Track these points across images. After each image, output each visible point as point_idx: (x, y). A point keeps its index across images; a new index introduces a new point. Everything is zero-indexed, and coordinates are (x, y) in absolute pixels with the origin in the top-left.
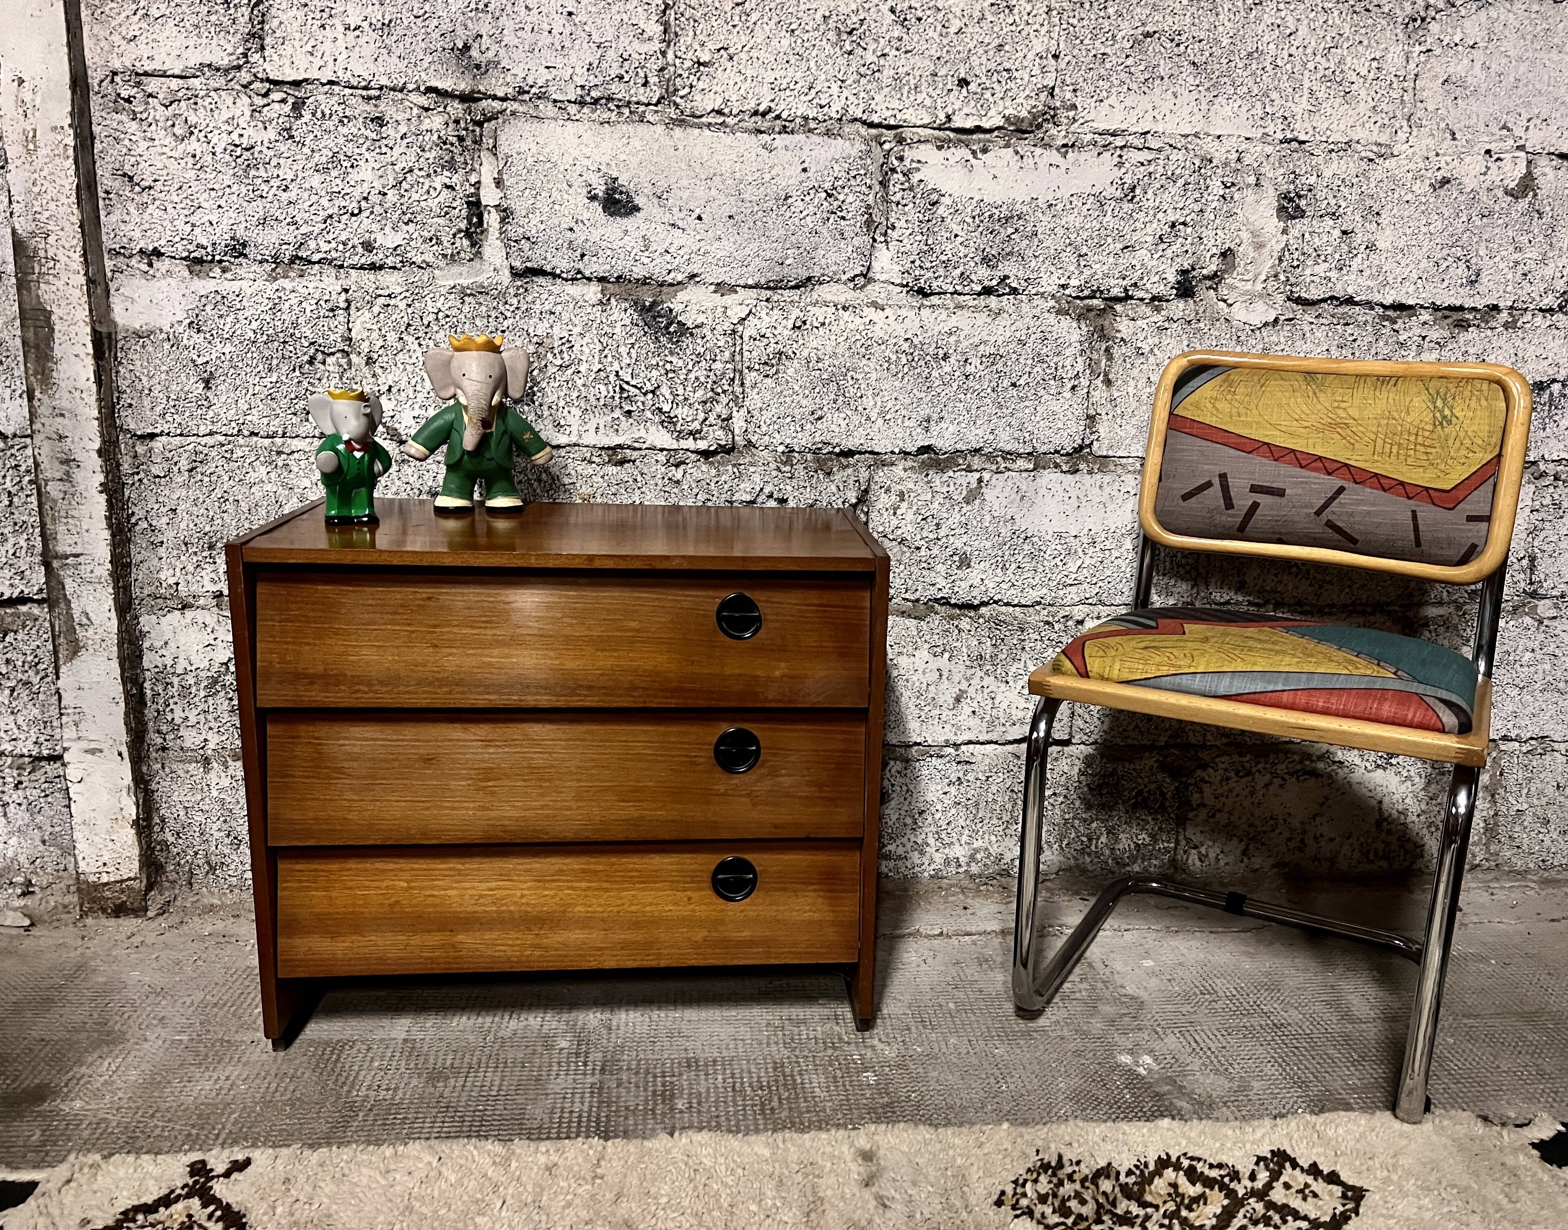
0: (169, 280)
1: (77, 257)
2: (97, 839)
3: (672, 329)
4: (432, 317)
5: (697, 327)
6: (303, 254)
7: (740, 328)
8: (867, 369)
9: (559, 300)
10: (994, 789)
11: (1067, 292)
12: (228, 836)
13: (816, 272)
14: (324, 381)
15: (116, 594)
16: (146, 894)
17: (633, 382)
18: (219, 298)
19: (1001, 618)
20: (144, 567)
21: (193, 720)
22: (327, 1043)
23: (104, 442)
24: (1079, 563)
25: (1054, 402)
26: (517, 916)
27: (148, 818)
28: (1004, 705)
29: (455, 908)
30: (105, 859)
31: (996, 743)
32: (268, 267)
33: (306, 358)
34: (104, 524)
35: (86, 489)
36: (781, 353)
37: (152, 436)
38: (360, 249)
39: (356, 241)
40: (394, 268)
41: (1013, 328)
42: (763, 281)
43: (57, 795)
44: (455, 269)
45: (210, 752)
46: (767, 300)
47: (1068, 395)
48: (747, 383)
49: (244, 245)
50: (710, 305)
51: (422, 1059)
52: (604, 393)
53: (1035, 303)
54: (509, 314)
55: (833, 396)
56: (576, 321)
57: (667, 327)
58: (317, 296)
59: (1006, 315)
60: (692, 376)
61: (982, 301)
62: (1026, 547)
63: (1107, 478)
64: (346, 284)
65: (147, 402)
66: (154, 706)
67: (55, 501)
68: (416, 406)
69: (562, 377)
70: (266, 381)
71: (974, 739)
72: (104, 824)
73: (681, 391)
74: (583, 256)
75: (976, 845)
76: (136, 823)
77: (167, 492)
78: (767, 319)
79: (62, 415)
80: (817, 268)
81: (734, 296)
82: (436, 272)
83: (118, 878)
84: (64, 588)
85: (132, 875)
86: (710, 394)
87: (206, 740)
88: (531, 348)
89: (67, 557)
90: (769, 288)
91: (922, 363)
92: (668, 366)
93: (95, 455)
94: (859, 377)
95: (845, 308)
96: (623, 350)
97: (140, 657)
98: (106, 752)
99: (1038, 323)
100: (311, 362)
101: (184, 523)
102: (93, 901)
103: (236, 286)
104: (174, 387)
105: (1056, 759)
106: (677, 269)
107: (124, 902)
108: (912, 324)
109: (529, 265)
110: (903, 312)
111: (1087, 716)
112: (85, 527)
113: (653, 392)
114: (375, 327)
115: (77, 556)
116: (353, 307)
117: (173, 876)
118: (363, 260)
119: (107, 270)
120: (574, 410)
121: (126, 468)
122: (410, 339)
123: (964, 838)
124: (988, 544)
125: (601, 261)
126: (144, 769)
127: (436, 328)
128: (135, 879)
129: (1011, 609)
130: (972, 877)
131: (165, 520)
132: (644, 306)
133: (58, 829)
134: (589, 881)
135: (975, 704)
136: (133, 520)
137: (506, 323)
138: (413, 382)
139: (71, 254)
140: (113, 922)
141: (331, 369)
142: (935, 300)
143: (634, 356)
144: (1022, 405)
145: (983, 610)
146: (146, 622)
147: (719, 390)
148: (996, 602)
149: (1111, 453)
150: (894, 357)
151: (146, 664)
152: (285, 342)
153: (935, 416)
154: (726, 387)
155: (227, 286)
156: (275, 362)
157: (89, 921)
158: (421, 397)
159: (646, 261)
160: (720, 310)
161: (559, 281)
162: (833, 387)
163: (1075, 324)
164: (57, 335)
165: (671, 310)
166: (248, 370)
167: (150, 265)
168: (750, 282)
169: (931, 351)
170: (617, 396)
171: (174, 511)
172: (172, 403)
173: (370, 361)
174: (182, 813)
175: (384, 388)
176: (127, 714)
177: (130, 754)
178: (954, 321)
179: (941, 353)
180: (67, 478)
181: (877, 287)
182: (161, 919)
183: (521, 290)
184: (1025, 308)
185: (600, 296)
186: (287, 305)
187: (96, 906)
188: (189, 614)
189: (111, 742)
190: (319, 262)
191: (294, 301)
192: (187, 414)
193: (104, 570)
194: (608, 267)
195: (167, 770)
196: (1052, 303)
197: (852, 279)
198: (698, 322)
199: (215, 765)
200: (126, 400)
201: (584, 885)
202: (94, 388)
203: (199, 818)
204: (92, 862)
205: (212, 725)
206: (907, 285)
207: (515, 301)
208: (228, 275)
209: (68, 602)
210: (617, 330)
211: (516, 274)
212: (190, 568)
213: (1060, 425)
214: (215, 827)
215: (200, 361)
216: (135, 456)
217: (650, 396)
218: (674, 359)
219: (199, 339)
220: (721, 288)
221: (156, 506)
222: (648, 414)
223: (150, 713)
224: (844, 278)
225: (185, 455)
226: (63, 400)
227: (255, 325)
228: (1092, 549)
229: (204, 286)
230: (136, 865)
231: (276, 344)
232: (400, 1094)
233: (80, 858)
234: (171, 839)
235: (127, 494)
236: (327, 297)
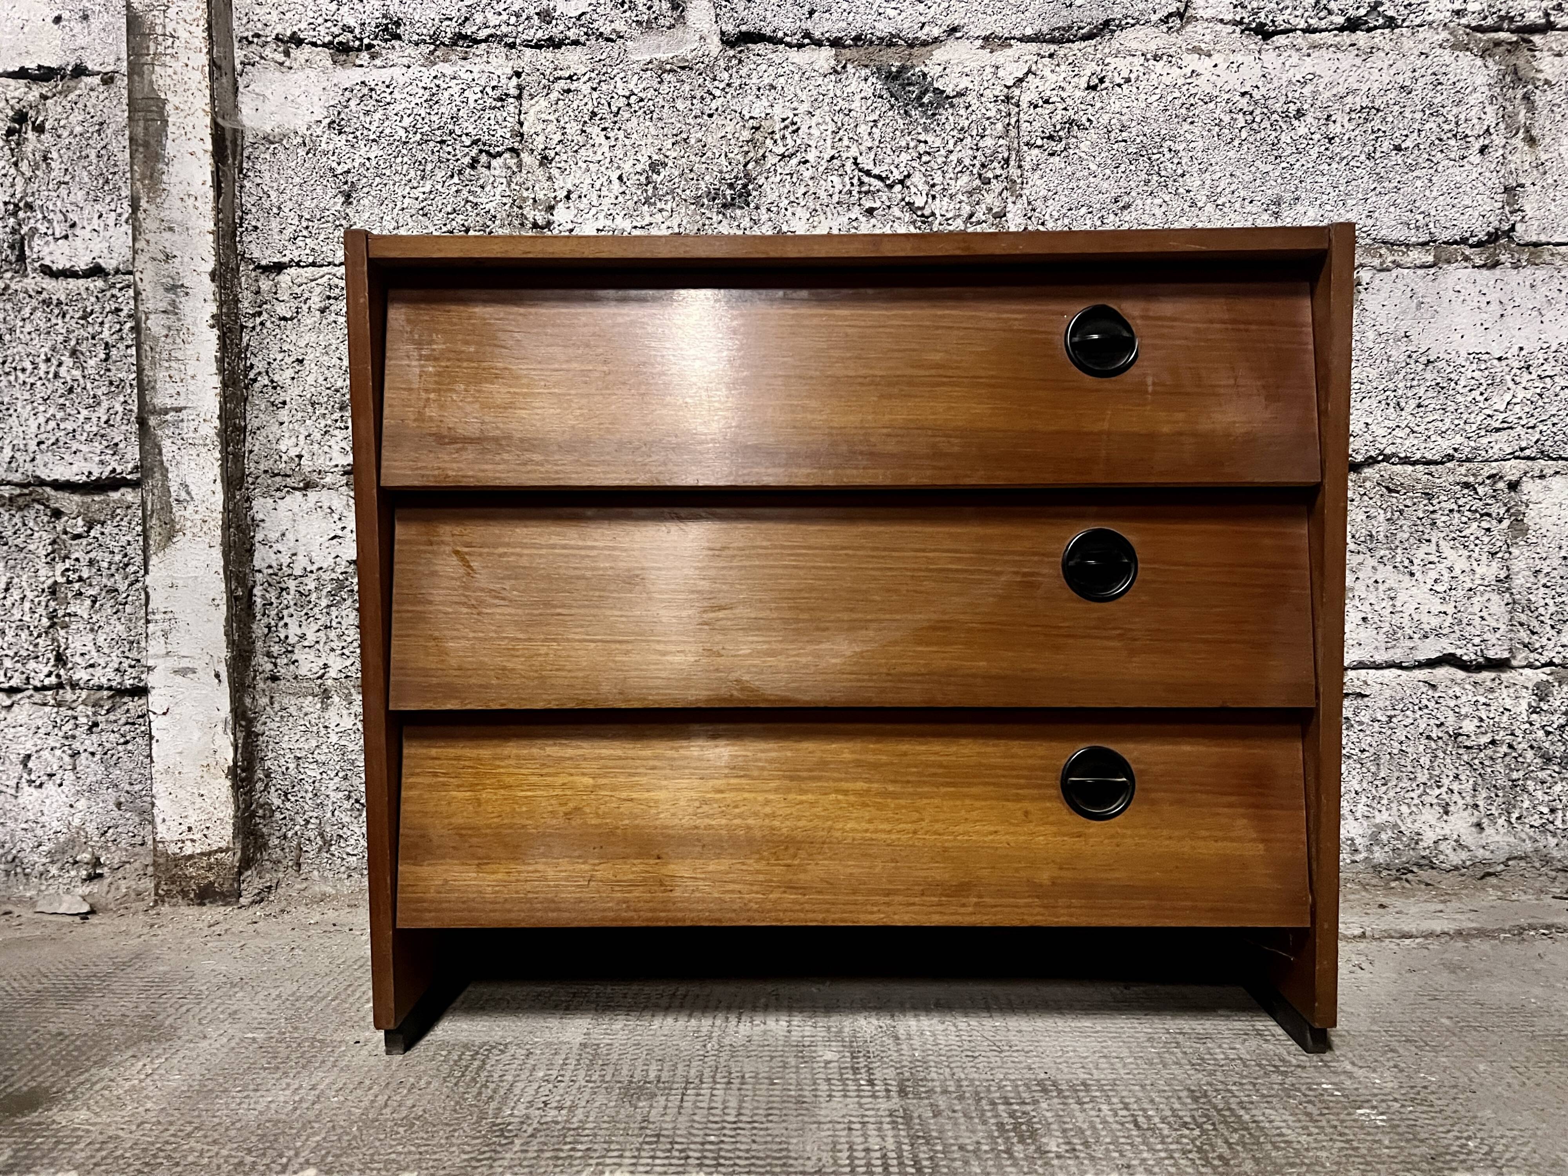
0: (308, 71)
1: (200, 32)
2: (182, 794)
3: (925, 100)
4: (622, 102)
5: (960, 95)
6: (468, 30)
7: (1017, 92)
8: (1189, 137)
9: (781, 71)
10: (1401, 734)
11: (1464, 21)
12: (349, 798)
13: (1117, 13)
14: (487, 189)
15: (224, 460)
16: (240, 873)
17: (876, 171)
18: (365, 90)
19: (1398, 480)
20: (261, 436)
21: (311, 638)
22: (466, 1046)
23: (219, 262)
24: (1508, 397)
25: (1457, 170)
26: (758, 834)
27: (249, 768)
28: (1410, 608)
29: (665, 818)
30: (191, 821)
31: (1399, 666)
32: (425, 49)
33: (467, 160)
34: (213, 368)
35: (194, 324)
36: (1071, 122)
37: (279, 268)
38: (536, 21)
39: (532, 11)
40: (576, 43)
41: (1393, 71)
42: (1045, 30)
43: (139, 740)
44: (653, 39)
45: (330, 682)
46: (1051, 56)
47: (1476, 159)
48: (1027, 165)
49: (398, 24)
50: (976, 65)
51: (610, 1070)
52: (839, 187)
53: (1421, 36)
54: (717, 93)
55: (1144, 176)
56: (803, 96)
57: (919, 98)
58: (483, 82)
59: (1382, 54)
60: (953, 158)
61: (1346, 38)
62: (1428, 375)
63: (1541, 273)
64: (518, 64)
65: (275, 224)
66: (265, 620)
67: (156, 339)
68: (601, 216)
69: (784, 169)
70: (416, 193)
71: (1366, 658)
72: (191, 772)
73: (938, 179)
74: (812, 13)
75: (1380, 818)
76: (232, 772)
77: (293, 337)
78: (1052, 78)
79: (171, 229)
80: (1117, 9)
81: (1008, 52)
82: (629, 43)
83: (206, 848)
84: (160, 453)
85: (223, 845)
86: (977, 182)
87: (326, 666)
88: (746, 135)
89: (166, 412)
90: (1053, 41)
91: (1266, 124)
92: (922, 148)
93: (207, 279)
94: (1180, 147)
95: (1156, 58)
96: (863, 129)
97: (251, 552)
98: (200, 673)
99: (1428, 61)
100: (472, 166)
101: (312, 376)
102: (172, 880)
103: (386, 75)
104: (307, 204)
105: (1491, 690)
106: (933, 22)
107: (212, 884)
108: (1251, 74)
109: (744, 28)
110: (1238, 58)
111: (1534, 623)
112: (190, 372)
113: (901, 182)
114: (551, 117)
115: (179, 410)
116: (526, 94)
117: (277, 854)
118: (540, 34)
119: (237, 62)
120: (799, 211)
121: (246, 306)
122: (594, 130)
123: (1361, 809)
124: (1373, 373)
125: (834, 18)
126: (248, 701)
127: (627, 115)
128: (227, 850)
129: (1410, 468)
130: (1376, 869)
131: (290, 373)
132: (890, 73)
133: (137, 787)
134: (869, 781)
135: (1366, 608)
136: (252, 375)
137: (714, 105)
138: (597, 185)
139: (193, 28)
140: (195, 910)
141: (497, 173)
142: (1280, 40)
143: (877, 136)
144: (1410, 176)
145: (1367, 472)
146: (261, 506)
147: (990, 175)
148: (1387, 458)
149: (1543, 238)
150: (1227, 119)
151: (257, 563)
152: (443, 142)
153: (1288, 197)
154: (998, 172)
155: (375, 76)
156: (429, 167)
157: (165, 909)
158: (606, 202)
159: (892, 13)
160: (989, 70)
161: (781, 47)
162: (1143, 163)
163: (1479, 62)
164: (171, 129)
165: (925, 75)
166: (397, 178)
167: (287, 54)
168: (1029, 32)
169: (1278, 107)
170: (856, 189)
171: (300, 361)
172: (304, 224)
173: (545, 161)
174: (292, 766)
175: (562, 194)
176: (229, 621)
177: (229, 676)
178: (1308, 66)
179: (1293, 108)
180: (172, 310)
181: (1200, 27)
182: (257, 907)
183: (734, 62)
184: (1407, 44)
185: (833, 63)
186: (446, 94)
187: (175, 888)
188: (312, 495)
189: (207, 659)
190: (486, 40)
191: (456, 90)
192: (322, 237)
193: (210, 428)
194: (844, 25)
195: (277, 706)
196: (1445, 35)
197: (1165, 20)
198: (962, 86)
199: (336, 699)
200: (250, 220)
201: (860, 785)
202: (211, 194)
203: (313, 772)
204: (174, 825)
205: (334, 645)
206: (1241, 22)
207: (726, 75)
208: (378, 62)
209: (165, 472)
210: (856, 105)
211: (728, 41)
212: (317, 436)
213: (1468, 202)
214: (332, 785)
215: (339, 171)
216: (258, 293)
217: (898, 187)
218: (930, 138)
219: (340, 141)
220: (990, 41)
221: (280, 356)
222: (896, 211)
223: (259, 629)
224: (1154, 18)
225: (318, 290)
226: (173, 210)
227: (407, 121)
228: (1526, 376)
229: (350, 76)
230: (229, 830)
231: (432, 144)
232: (580, 1113)
233: (158, 820)
234: (277, 802)
235: (245, 340)
236: (494, 83)
